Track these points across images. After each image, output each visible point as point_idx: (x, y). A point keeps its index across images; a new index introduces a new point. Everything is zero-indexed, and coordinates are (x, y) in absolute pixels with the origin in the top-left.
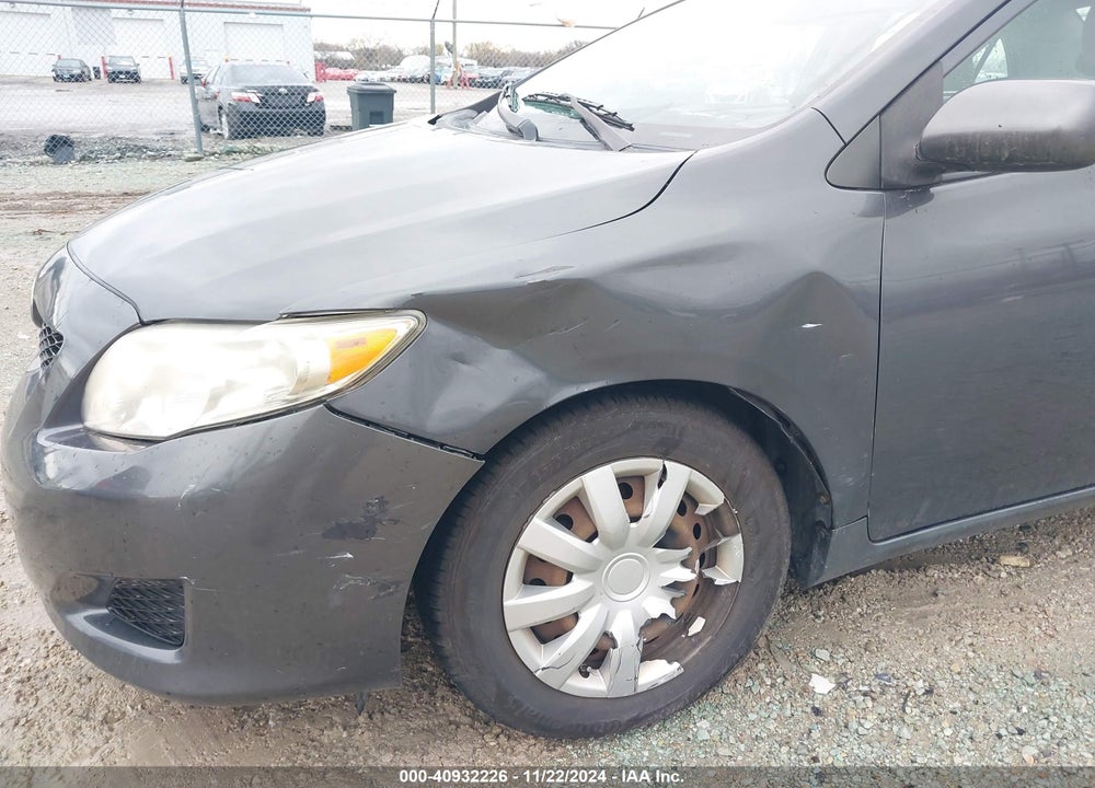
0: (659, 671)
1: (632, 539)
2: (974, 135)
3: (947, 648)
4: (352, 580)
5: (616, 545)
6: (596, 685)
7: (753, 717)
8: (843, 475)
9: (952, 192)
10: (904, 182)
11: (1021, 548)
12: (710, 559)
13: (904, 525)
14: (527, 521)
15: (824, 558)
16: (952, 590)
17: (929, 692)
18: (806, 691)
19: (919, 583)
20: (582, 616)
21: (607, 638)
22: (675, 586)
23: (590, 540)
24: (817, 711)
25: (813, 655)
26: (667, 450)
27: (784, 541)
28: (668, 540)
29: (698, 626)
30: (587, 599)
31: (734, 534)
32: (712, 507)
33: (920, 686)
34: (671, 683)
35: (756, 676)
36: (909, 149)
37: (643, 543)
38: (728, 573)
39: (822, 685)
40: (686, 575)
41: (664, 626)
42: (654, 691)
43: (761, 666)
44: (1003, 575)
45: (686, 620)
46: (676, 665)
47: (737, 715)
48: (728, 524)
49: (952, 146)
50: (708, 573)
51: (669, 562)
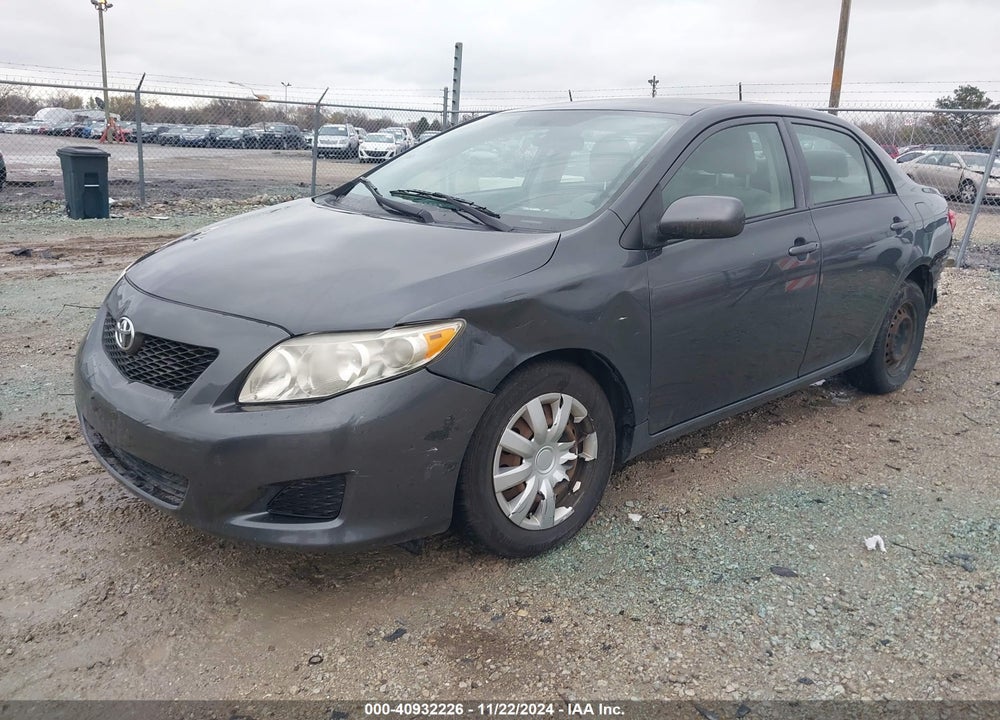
0: (564, 513)
1: (549, 437)
2: (686, 222)
3: (688, 493)
4: (436, 463)
5: (541, 442)
6: (536, 523)
7: (608, 536)
8: (638, 397)
9: (672, 248)
10: (653, 245)
11: (706, 445)
12: (581, 448)
13: (662, 425)
14: (502, 431)
15: (631, 444)
16: (680, 468)
17: (688, 512)
18: (628, 521)
19: (663, 466)
20: (528, 483)
21: (540, 495)
22: (569, 463)
23: (530, 439)
24: (638, 529)
25: (625, 506)
26: (562, 388)
27: (613, 435)
28: (564, 438)
29: (577, 486)
30: (529, 473)
31: (593, 432)
32: (582, 418)
33: (683, 511)
34: (570, 518)
35: (601, 518)
36: (653, 228)
37: (553, 440)
38: (590, 455)
39: (636, 518)
40: (573, 456)
41: (564, 486)
42: (562, 523)
43: (601, 514)
44: (703, 458)
45: (572, 484)
46: (570, 508)
47: (599, 537)
48: (589, 428)
49: (676, 228)
50: (581, 455)
51: (563, 451)
